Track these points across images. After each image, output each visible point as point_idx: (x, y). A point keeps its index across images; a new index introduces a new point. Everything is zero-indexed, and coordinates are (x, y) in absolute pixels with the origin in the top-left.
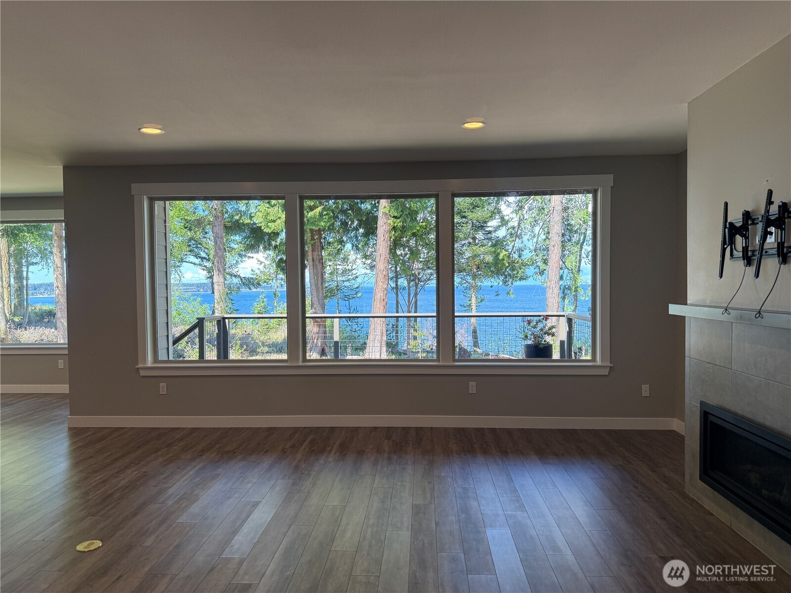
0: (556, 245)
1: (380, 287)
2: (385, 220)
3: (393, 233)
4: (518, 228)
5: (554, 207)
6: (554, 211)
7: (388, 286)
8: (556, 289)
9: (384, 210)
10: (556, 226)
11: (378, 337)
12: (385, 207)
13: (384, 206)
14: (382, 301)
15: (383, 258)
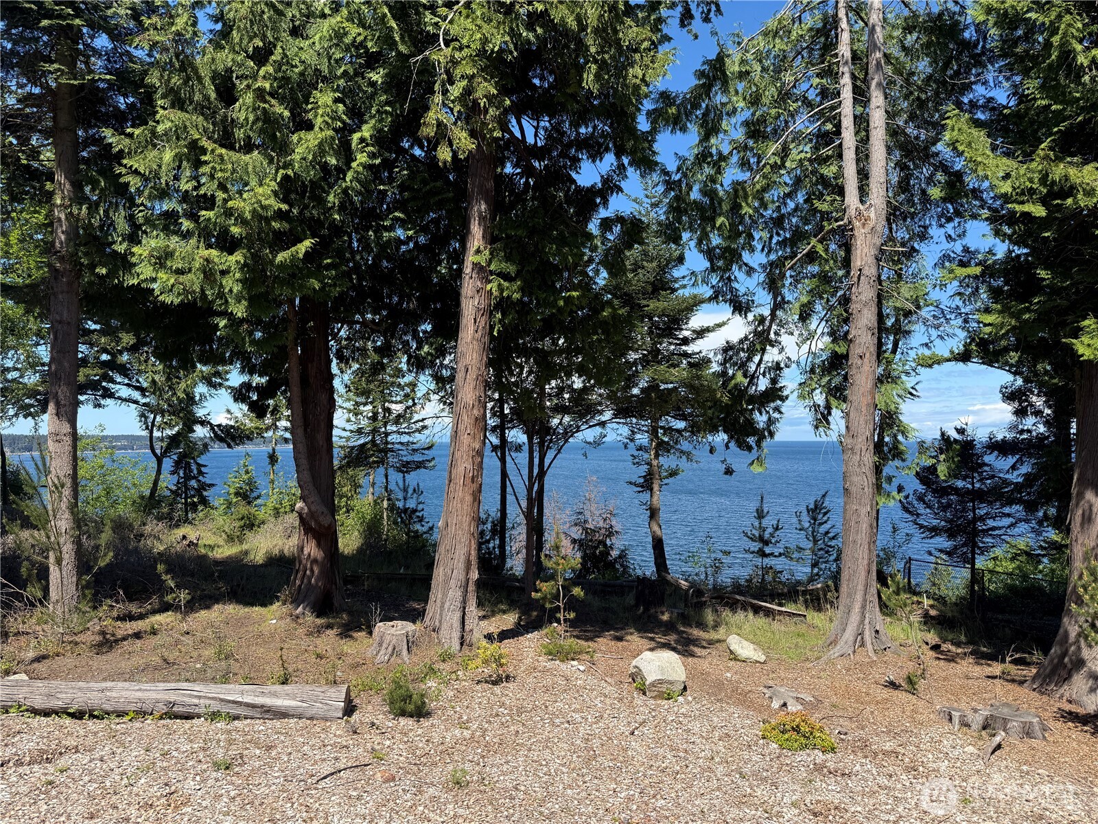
0: (868, 355)
1: (465, 448)
2: (479, 283)
3: (499, 316)
4: (772, 321)
5: (860, 270)
6: (862, 278)
7: (484, 443)
8: (868, 455)
9: (476, 259)
10: (865, 311)
11: (459, 574)
12: (478, 251)
13: (475, 248)
14: (468, 481)
15: (472, 374)
